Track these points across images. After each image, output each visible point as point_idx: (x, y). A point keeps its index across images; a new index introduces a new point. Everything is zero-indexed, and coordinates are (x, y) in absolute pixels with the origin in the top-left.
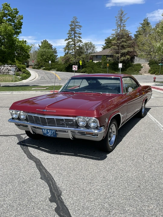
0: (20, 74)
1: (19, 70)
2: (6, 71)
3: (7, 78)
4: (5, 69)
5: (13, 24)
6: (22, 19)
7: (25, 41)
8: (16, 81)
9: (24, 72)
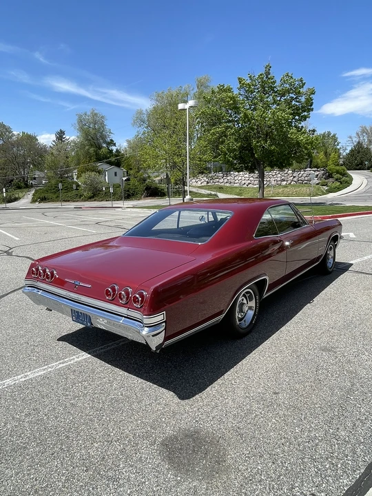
0: (329, 184)
1: (330, 176)
2: (306, 178)
3: (305, 189)
4: (305, 175)
5: (298, 104)
6: (314, 94)
7: (314, 131)
8: (317, 195)
9: (337, 180)
